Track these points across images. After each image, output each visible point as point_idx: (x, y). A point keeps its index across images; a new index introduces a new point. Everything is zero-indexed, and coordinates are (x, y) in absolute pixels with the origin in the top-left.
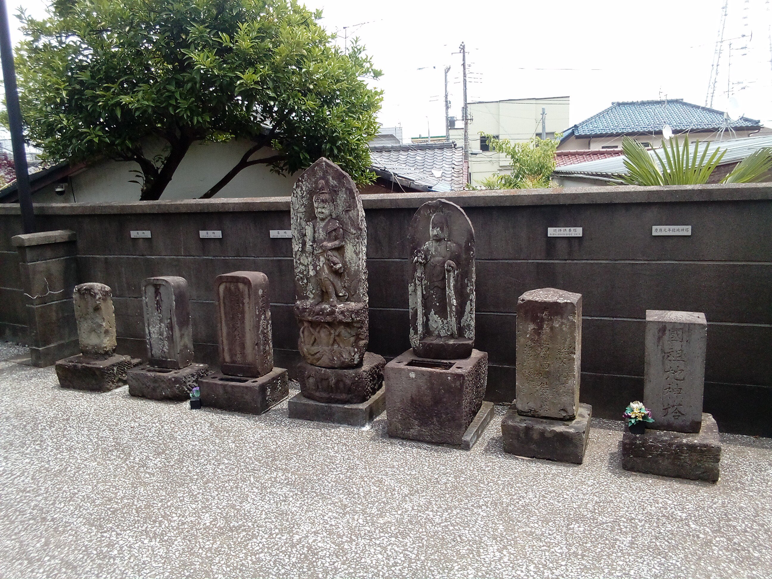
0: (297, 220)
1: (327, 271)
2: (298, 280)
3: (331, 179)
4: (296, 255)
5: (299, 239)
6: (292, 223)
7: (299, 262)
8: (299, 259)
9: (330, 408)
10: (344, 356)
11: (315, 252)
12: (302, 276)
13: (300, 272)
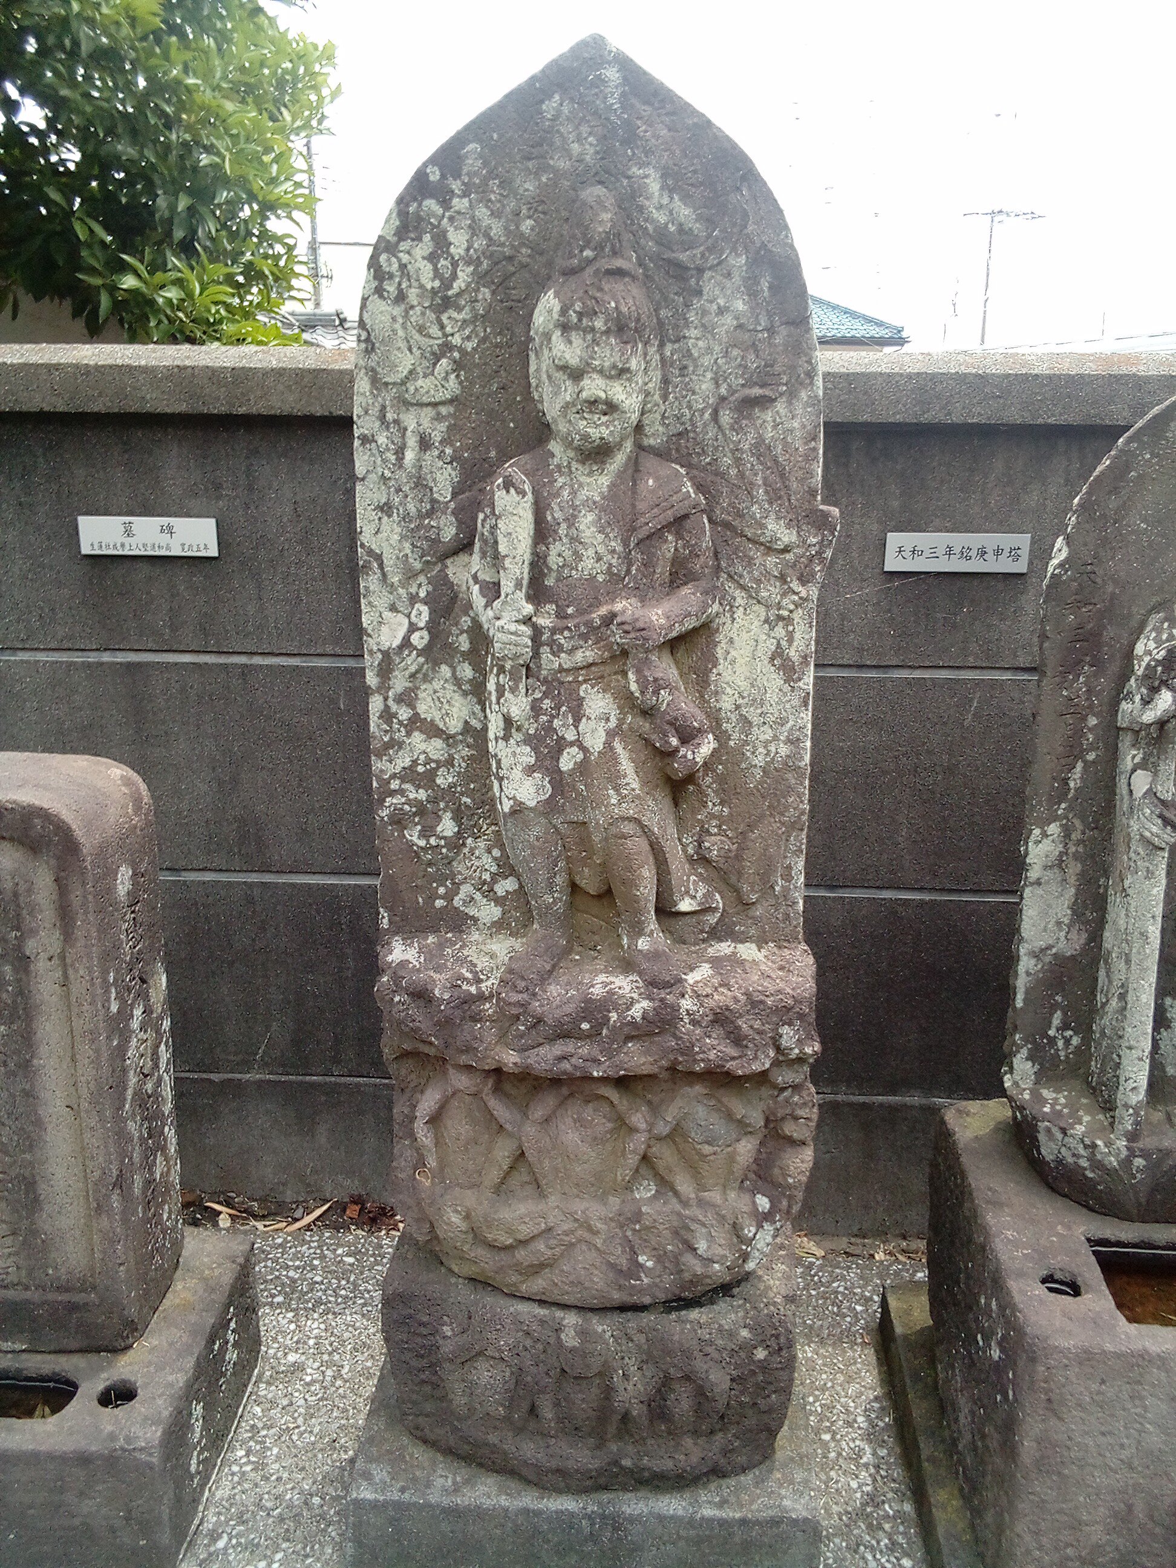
0: (400, 452)
1: (632, 781)
2: (399, 820)
3: (654, 186)
4: (385, 670)
5: (410, 575)
6: (360, 469)
7: (404, 714)
8: (407, 698)
9: (616, 1523)
10: (702, 1246)
11: (549, 661)
12: (422, 795)
13: (409, 775)
